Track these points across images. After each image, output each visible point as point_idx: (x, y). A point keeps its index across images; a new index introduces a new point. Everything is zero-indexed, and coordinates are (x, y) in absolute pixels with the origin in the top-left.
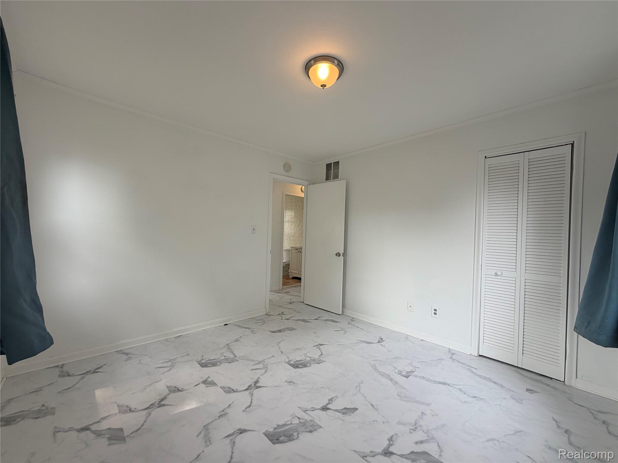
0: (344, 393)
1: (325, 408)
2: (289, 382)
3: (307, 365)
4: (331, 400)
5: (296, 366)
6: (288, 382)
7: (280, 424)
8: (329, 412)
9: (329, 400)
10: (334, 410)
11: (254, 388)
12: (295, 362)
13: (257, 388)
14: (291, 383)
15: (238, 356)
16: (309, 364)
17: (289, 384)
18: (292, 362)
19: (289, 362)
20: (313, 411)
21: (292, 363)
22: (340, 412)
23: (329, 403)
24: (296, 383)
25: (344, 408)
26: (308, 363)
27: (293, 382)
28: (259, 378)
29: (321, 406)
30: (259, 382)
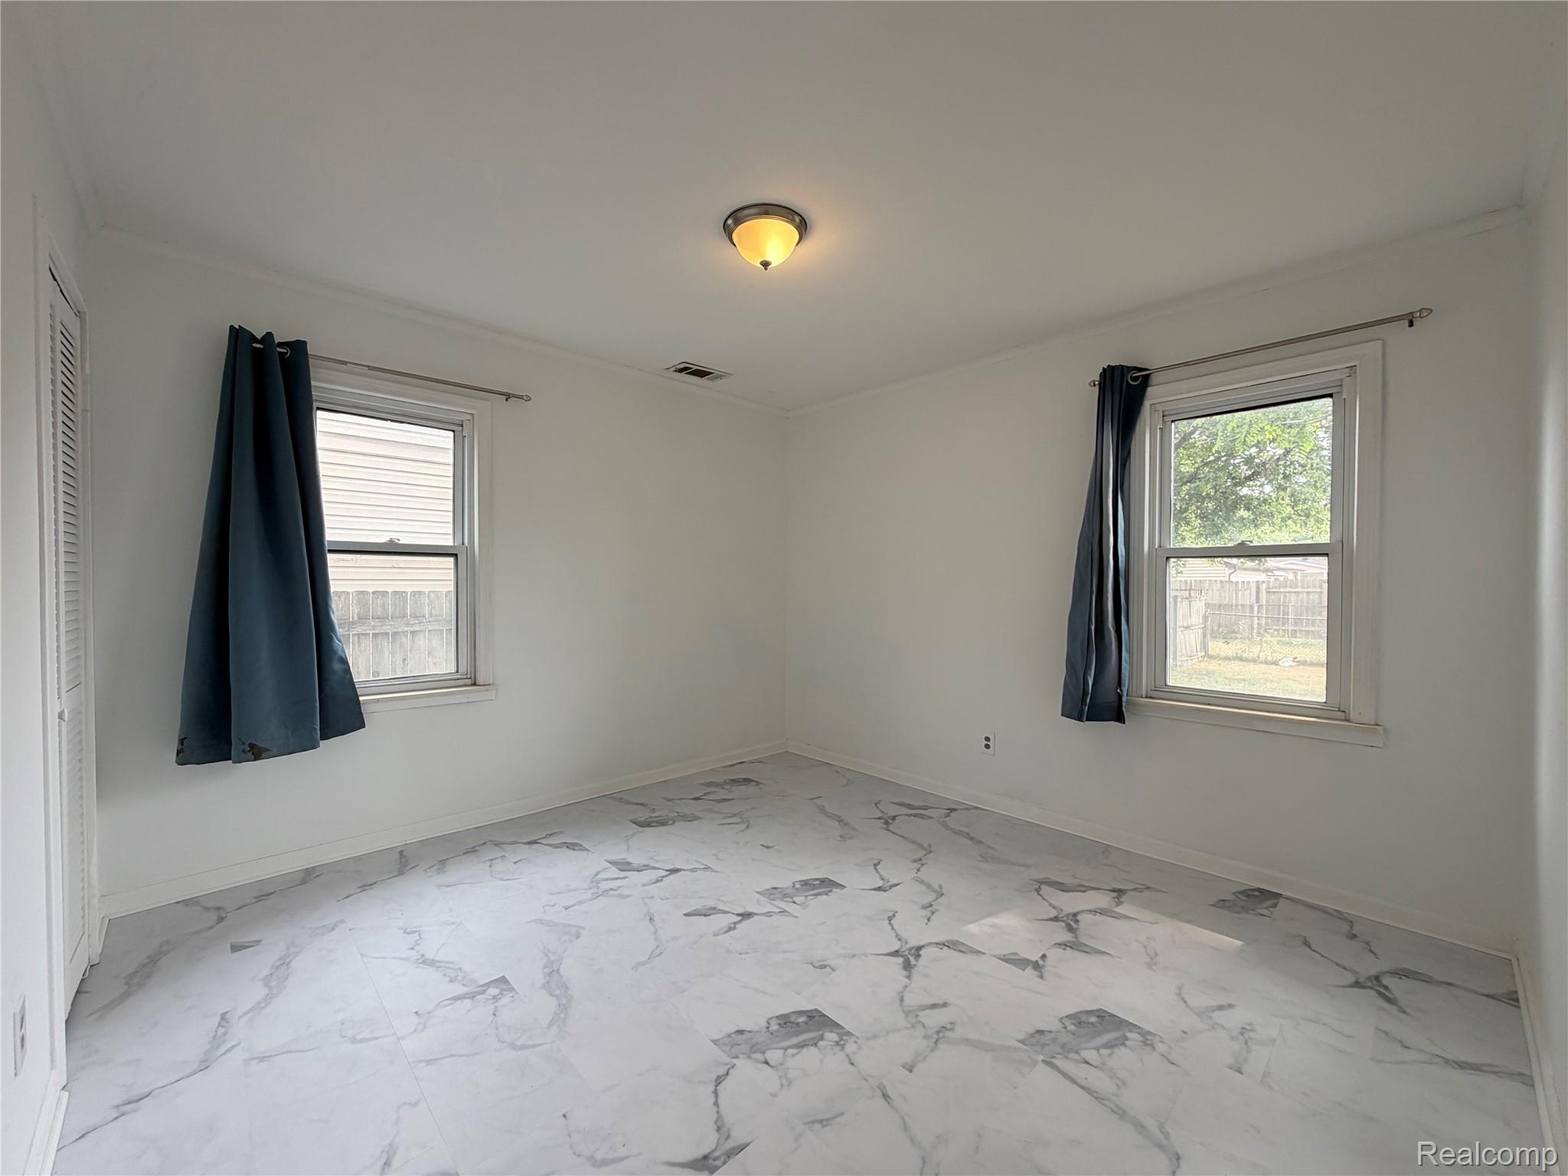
0: (696, 942)
1: (746, 916)
2: (825, 967)
3: (779, 1025)
4: (731, 928)
5: (817, 1018)
6: (828, 968)
7: (825, 896)
8: (741, 910)
9: (735, 928)
10: (730, 913)
11: (904, 952)
12: (822, 1038)
13: (897, 951)
14: (821, 963)
15: (1041, 1065)
16: (774, 1027)
17: (824, 961)
18: (831, 1036)
19: (840, 1035)
20: (769, 912)
21: (831, 1032)
22: (720, 910)
23: (735, 923)
24: (808, 963)
25: (710, 915)
26: (777, 1031)
27: (814, 966)
28: (909, 977)
29: (752, 919)
30: (901, 966)
